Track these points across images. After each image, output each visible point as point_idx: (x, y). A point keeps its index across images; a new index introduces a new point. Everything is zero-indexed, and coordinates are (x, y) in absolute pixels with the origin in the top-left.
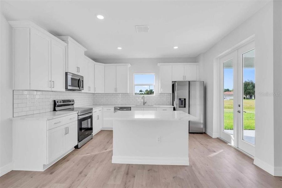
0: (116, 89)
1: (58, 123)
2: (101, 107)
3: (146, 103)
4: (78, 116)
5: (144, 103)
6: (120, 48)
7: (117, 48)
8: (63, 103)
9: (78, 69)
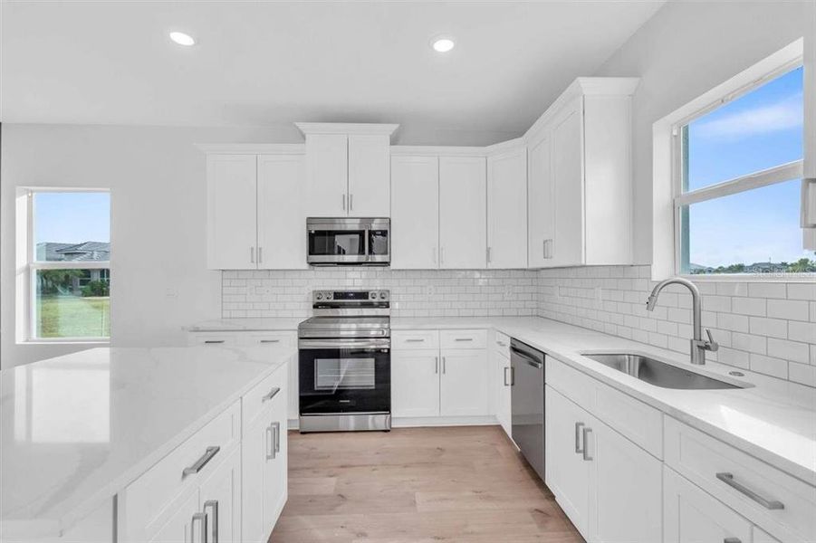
4: (300, 338)
8: (335, 298)
9: (348, 201)
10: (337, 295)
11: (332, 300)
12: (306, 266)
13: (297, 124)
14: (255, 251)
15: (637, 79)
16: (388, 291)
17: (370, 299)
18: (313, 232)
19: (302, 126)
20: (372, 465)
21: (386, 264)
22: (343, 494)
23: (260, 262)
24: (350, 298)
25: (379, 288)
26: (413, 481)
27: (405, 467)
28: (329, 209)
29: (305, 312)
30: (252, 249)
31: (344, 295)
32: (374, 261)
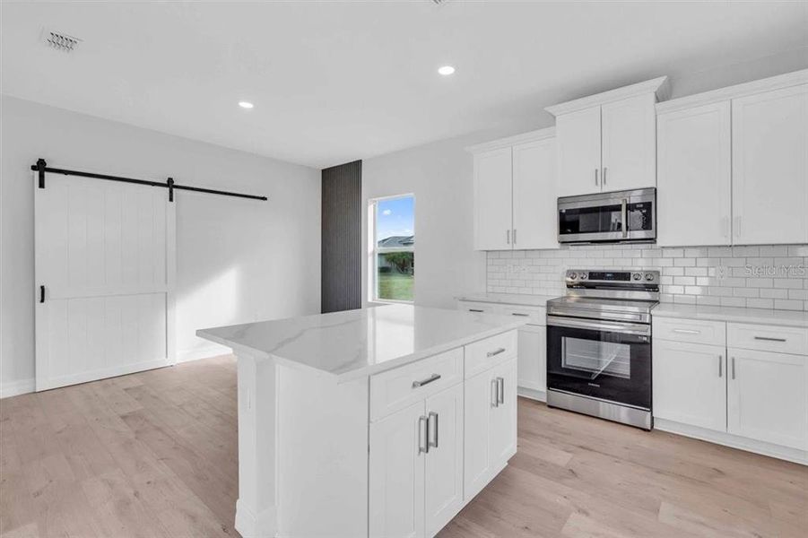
10: (592, 275)
11: (587, 280)
12: (557, 246)
13: (546, 109)
14: (510, 233)
16: (658, 273)
17: (632, 281)
18: (564, 211)
19: (551, 109)
20: (616, 457)
21: (652, 240)
22: (574, 470)
23: (515, 242)
24: (609, 278)
25: (644, 269)
26: (664, 489)
27: (658, 472)
28: (582, 186)
29: (557, 291)
30: (508, 232)
31: (602, 275)
32: (632, 238)
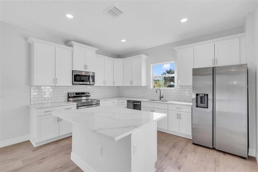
0: (131, 82)
1: (50, 111)
2: (118, 99)
3: (162, 97)
4: (77, 106)
5: (161, 98)
6: (123, 41)
7: (121, 40)
8: (76, 95)
9: (86, 67)
11: (75, 95)
15: (148, 57)
21: (93, 85)
30: (54, 79)
